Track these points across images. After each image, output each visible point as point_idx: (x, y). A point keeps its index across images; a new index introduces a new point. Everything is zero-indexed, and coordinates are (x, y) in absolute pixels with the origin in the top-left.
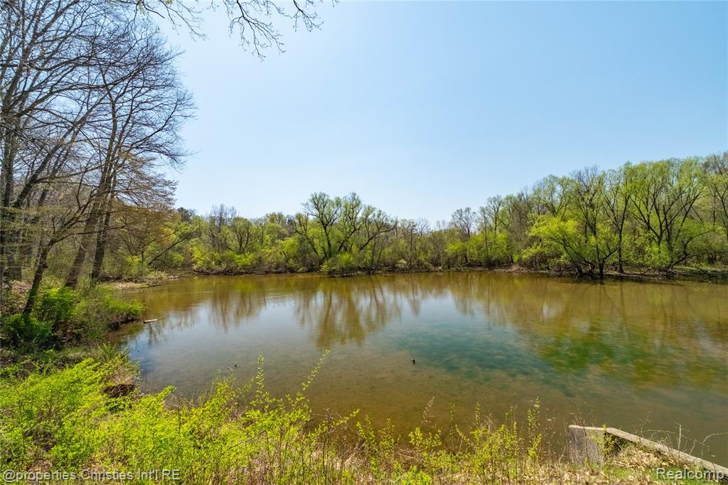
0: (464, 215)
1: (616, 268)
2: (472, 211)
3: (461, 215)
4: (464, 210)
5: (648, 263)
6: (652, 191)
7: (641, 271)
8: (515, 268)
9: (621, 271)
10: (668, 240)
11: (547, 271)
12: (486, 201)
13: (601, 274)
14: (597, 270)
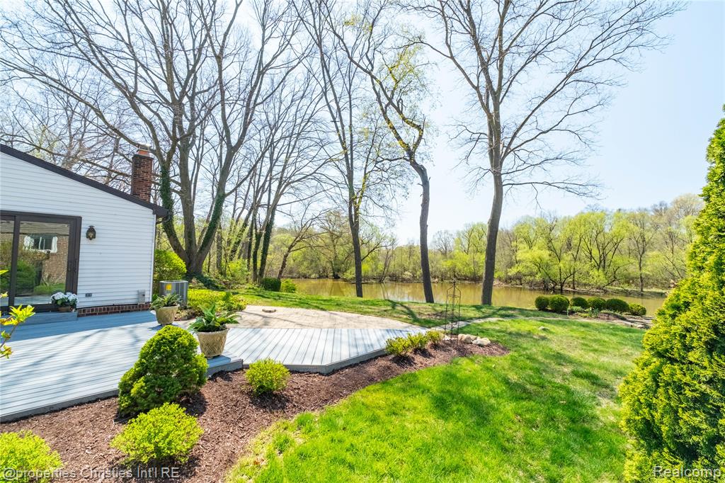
0: (443, 236)
1: (570, 286)
2: (450, 233)
3: (440, 236)
4: (443, 231)
5: (592, 283)
6: (595, 233)
7: (586, 288)
9: (574, 288)
10: (604, 267)
11: (521, 286)
13: (561, 290)
14: (558, 287)
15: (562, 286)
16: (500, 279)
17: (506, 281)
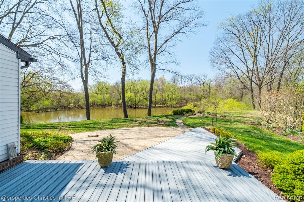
9: (139, 107)
13: (136, 107)
14: (135, 106)
15: (136, 106)
16: (114, 105)
17: (116, 105)
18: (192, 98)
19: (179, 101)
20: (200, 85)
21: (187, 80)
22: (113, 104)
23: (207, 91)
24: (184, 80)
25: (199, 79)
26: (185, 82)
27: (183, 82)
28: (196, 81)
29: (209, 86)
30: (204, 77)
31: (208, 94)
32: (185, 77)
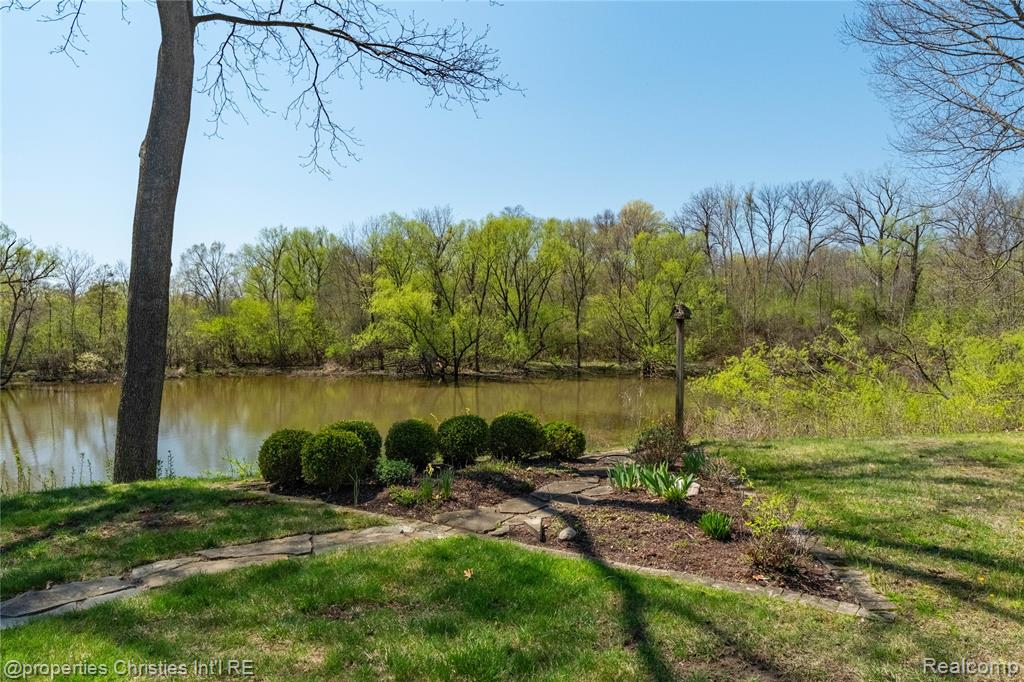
0: (210, 259)
1: (471, 365)
2: (227, 251)
3: (201, 257)
4: (208, 247)
5: (507, 357)
6: (513, 259)
7: (497, 368)
8: (329, 368)
9: (478, 369)
10: (526, 326)
11: (382, 372)
12: (257, 234)
13: (456, 374)
14: (451, 368)
15: (457, 366)
16: (336, 358)
17: (351, 363)
18: (802, 321)
19: (727, 336)
20: (862, 243)
21: (780, 215)
22: (335, 354)
23: (900, 280)
24: (766, 215)
25: (853, 208)
26: (770, 231)
27: (761, 231)
28: (840, 220)
29: (915, 247)
30: (884, 197)
31: (904, 297)
32: (772, 201)
